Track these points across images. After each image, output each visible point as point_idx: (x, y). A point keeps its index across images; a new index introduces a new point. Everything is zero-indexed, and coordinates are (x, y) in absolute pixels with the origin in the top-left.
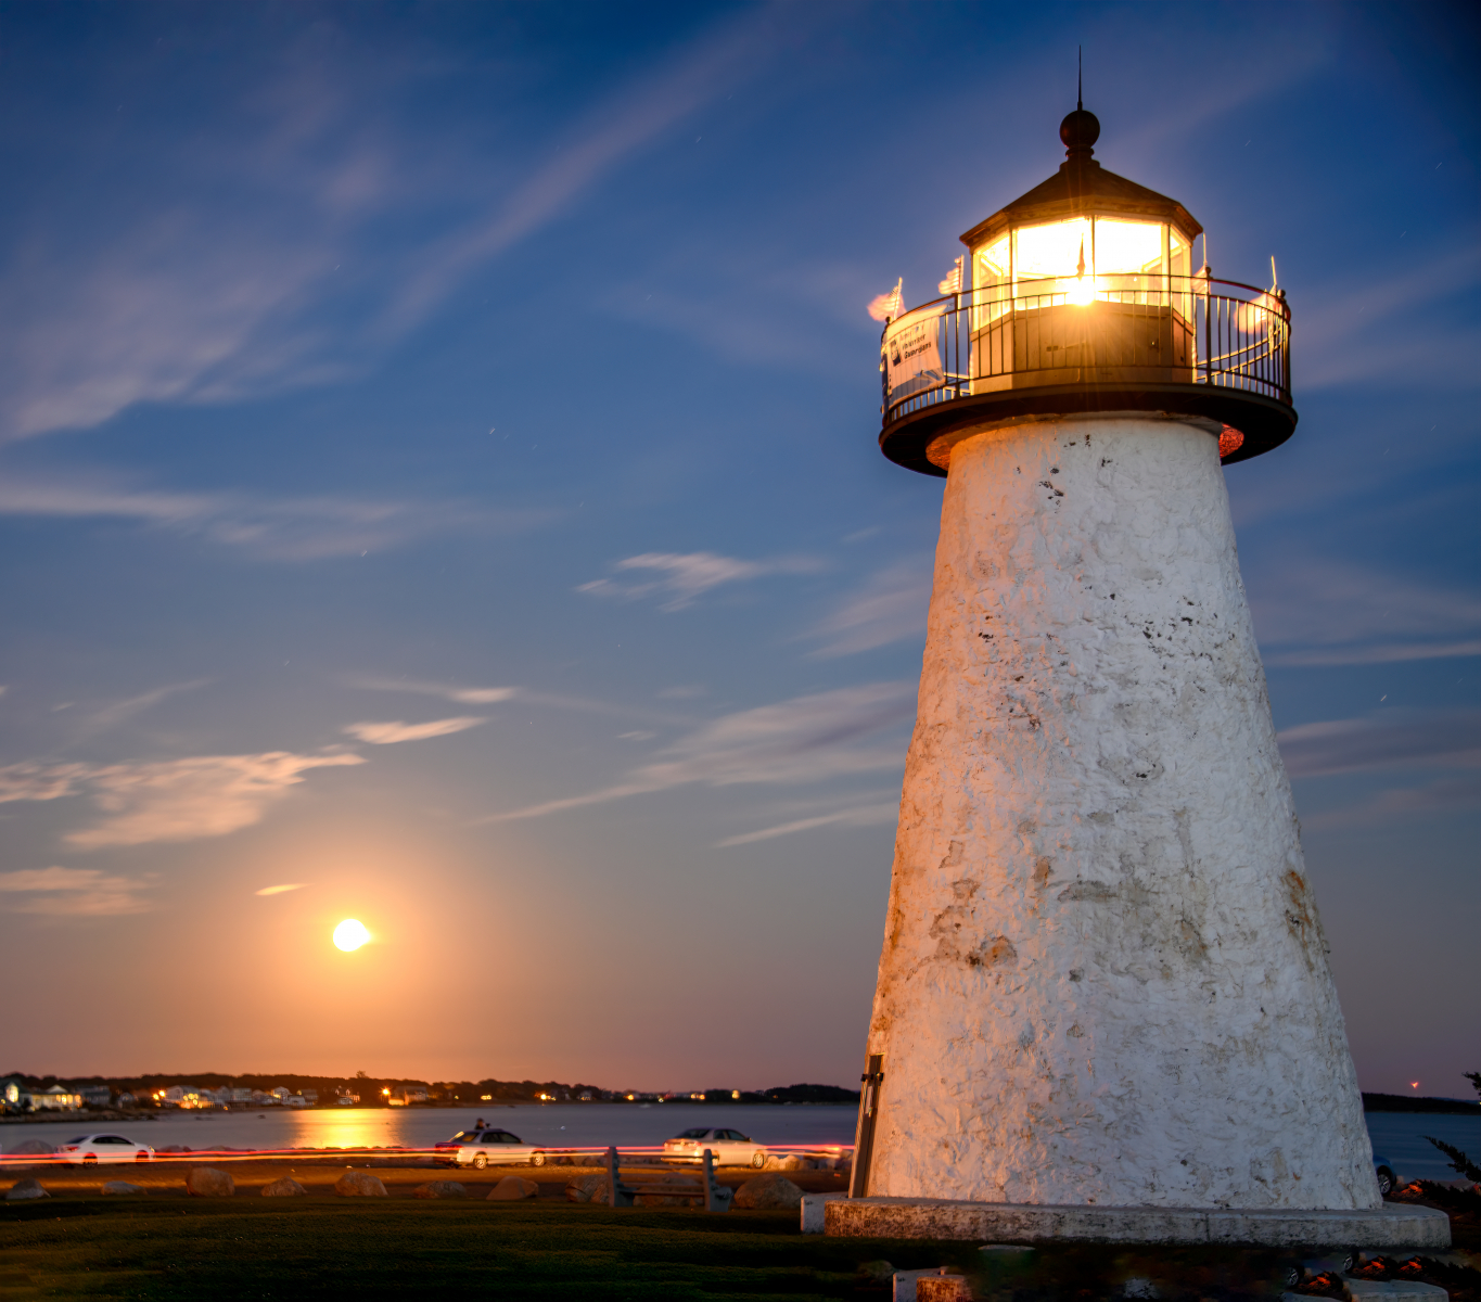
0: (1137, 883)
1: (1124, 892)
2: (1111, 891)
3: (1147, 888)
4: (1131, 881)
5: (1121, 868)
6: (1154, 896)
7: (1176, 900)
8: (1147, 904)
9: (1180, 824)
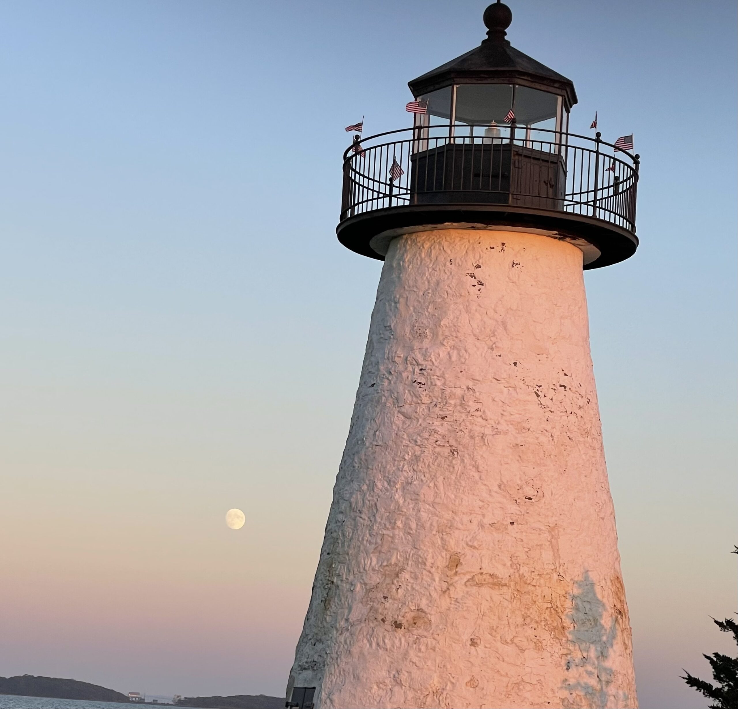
0: (521, 577)
1: (512, 583)
2: (503, 582)
3: (528, 582)
4: (517, 575)
5: (511, 566)
6: (533, 588)
7: (547, 592)
8: (528, 593)
9: (553, 536)
